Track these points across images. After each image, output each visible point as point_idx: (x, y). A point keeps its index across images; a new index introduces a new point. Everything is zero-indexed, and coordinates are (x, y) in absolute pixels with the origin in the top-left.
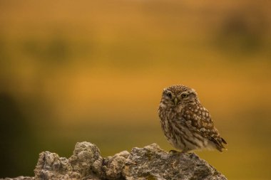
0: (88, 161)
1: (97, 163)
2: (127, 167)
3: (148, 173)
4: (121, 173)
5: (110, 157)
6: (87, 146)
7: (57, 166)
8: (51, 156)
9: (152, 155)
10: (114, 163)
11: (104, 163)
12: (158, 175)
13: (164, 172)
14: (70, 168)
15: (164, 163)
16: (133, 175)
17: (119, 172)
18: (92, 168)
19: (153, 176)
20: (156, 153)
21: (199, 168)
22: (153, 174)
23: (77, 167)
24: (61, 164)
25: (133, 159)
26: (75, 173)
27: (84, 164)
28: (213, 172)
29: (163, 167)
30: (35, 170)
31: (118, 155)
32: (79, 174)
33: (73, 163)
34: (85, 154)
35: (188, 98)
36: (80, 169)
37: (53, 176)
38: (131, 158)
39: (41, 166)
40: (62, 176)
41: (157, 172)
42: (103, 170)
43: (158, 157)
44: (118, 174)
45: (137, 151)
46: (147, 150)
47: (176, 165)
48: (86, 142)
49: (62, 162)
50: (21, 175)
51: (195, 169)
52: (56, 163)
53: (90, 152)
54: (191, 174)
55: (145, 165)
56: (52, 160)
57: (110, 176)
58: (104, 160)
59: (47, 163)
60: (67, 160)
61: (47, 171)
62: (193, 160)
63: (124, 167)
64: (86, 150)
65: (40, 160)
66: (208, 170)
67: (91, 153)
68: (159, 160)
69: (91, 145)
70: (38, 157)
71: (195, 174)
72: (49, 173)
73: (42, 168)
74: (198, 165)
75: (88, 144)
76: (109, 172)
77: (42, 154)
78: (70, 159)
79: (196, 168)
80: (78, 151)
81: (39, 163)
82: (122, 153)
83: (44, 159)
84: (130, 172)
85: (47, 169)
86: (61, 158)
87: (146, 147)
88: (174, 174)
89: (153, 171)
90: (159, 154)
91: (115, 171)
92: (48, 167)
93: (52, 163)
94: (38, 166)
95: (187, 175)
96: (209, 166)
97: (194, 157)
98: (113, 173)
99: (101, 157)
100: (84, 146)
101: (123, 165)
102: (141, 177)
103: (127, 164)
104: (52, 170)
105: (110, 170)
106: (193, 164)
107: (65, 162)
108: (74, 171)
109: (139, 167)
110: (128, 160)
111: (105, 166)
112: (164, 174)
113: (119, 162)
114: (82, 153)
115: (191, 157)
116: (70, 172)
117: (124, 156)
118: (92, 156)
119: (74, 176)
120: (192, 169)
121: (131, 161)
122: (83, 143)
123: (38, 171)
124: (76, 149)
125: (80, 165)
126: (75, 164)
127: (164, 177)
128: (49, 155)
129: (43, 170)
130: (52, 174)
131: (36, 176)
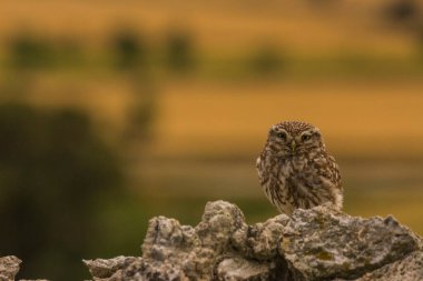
0: (226, 230)
1: (239, 234)
2: (286, 240)
3: (320, 249)
4: (277, 249)
5: (260, 225)
6: (223, 207)
7: (176, 239)
8: (167, 223)
9: (325, 220)
10: (267, 234)
11: (250, 233)
12: (335, 251)
13: (344, 247)
14: (197, 241)
15: (344, 233)
16: (296, 252)
17: (274, 247)
18: (231, 241)
19: (327, 253)
20: (333, 216)
21: (399, 239)
22: (327, 250)
23: (208, 239)
24: (184, 237)
25: (296, 226)
26: (206, 250)
27: (220, 235)
28: (421, 246)
29: (342, 238)
30: (144, 246)
31: (272, 220)
32: (211, 251)
33: (202, 234)
34: (221, 220)
35: (310, 141)
36: (213, 243)
37: (171, 255)
38: (292, 226)
39: (152, 239)
40: (186, 254)
41: (333, 247)
42: (249, 244)
43: (336, 223)
44: (272, 251)
45: (302, 215)
46: (318, 213)
47: (362, 236)
48: (222, 201)
49: (186, 233)
50: (120, 255)
51: (393, 241)
52: (174, 235)
53: (228, 216)
54: (386, 249)
55: (315, 236)
56: (170, 230)
57: (260, 254)
58: (250, 229)
59: (161, 235)
60: (193, 230)
61: (162, 247)
62: (390, 228)
63: (281, 240)
64: (222, 213)
65: (151, 229)
66: (414, 242)
67: (230, 218)
68: (337, 228)
69: (230, 205)
70: (147, 225)
71: (393, 249)
72: (165, 251)
73: (154, 242)
74: (398, 235)
75: (224, 205)
76: (258, 248)
77: (153, 220)
78: (198, 227)
79: (395, 240)
80: (210, 216)
81: (148, 235)
82: (278, 218)
83: (157, 228)
84: (291, 247)
85: (162, 244)
86: (184, 227)
87: (316, 209)
88: (361, 249)
89: (328, 246)
90: (336, 218)
91: (268, 246)
92: (163, 240)
93: (170, 235)
94: (148, 239)
95: (381, 250)
96: (415, 237)
97: (391, 223)
98: (265, 250)
99: (245, 224)
100: (219, 208)
101: (281, 236)
102: (309, 254)
103: (286, 235)
104: (170, 245)
105: (260, 244)
106: (390, 233)
107: (190, 232)
108: (203, 246)
109: (306, 240)
110: (288, 229)
111: (252, 239)
112: (345, 250)
113: (275, 232)
114: (215, 218)
115: (387, 222)
116: (198, 249)
117: (281, 222)
118: (232, 223)
119: (204, 255)
120: (388, 241)
121: (292, 231)
122: (217, 203)
123: (147, 247)
124: (207, 212)
125: (214, 237)
126: (205, 236)
127: (344, 254)
128: (164, 222)
129: (155, 246)
130: (170, 251)
131: (144, 255)
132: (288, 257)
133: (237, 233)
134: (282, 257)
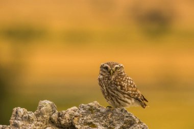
0: (48, 114)
1: (55, 116)
2: (76, 119)
3: (91, 123)
4: (72, 123)
5: (64, 111)
6: (47, 103)
7: (25, 117)
9: (94, 109)
10: (67, 116)
11: (59, 115)
12: (98, 124)
14: (35, 119)
15: (103, 115)
16: (80, 124)
17: (71, 121)
18: (51, 119)
19: (94, 125)
20: (97, 108)
21: (128, 119)
22: (94, 123)
23: (40, 118)
24: (29, 117)
25: (80, 112)
26: (39, 123)
27: (45, 116)
28: (137, 122)
29: (102, 118)
30: (10, 121)
31: (70, 109)
32: (42, 123)
34: (46, 109)
35: (119, 70)
36: (42, 120)
37: (23, 125)
38: (79, 112)
40: (30, 125)
41: (97, 122)
42: (59, 120)
43: (99, 111)
44: (69, 123)
45: (83, 107)
46: (90, 106)
47: (111, 117)
48: (46, 101)
49: (30, 115)
51: (124, 120)
53: (49, 107)
54: (121, 123)
55: (89, 117)
56: (22, 114)
57: (64, 125)
58: (59, 113)
59: (18, 116)
60: (33, 113)
61: (19, 121)
62: (123, 113)
63: (74, 119)
64: (46, 106)
65: (14, 113)
66: (134, 120)
68: (99, 113)
69: (50, 102)
70: (12, 111)
71: (125, 123)
72: (20, 123)
73: (15, 119)
74: (127, 117)
76: (63, 122)
77: (15, 109)
78: (35, 112)
79: (126, 119)
80: (40, 107)
81: (13, 115)
82: (73, 108)
83: (17, 113)
84: (78, 122)
86: (29, 112)
87: (89, 104)
88: (110, 123)
89: (95, 121)
90: (99, 109)
91: (67, 121)
92: (19, 118)
93: (23, 116)
94: (13, 118)
95: (119, 123)
96: (134, 117)
97: (124, 111)
98: (66, 123)
99: (57, 111)
100: (45, 104)
101: (73, 117)
102: (86, 125)
103: (76, 116)
104: (23, 120)
105: (64, 120)
106: (123, 116)
107: (32, 115)
108: (38, 121)
109: (85, 118)
110: (77, 113)
111: (60, 118)
112: (103, 123)
113: (70, 115)
114: (43, 108)
115: (122, 111)
116: (35, 122)
117: (74, 111)
118: (51, 110)
119: (38, 125)
120: (122, 119)
121: (78, 114)
122: (44, 101)
123: (12, 121)
124: (39, 105)
125: (43, 117)
126: (39, 116)
127: (102, 125)
128: (20, 110)
129: (16, 121)
130: (22, 123)
131: (11, 125)
132: (76, 126)
133: (53, 115)
134: (74, 126)
